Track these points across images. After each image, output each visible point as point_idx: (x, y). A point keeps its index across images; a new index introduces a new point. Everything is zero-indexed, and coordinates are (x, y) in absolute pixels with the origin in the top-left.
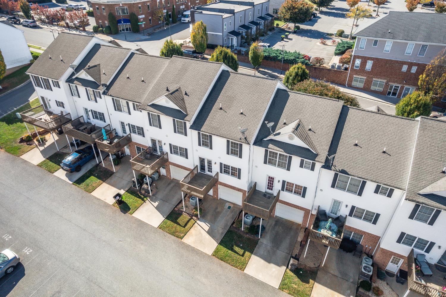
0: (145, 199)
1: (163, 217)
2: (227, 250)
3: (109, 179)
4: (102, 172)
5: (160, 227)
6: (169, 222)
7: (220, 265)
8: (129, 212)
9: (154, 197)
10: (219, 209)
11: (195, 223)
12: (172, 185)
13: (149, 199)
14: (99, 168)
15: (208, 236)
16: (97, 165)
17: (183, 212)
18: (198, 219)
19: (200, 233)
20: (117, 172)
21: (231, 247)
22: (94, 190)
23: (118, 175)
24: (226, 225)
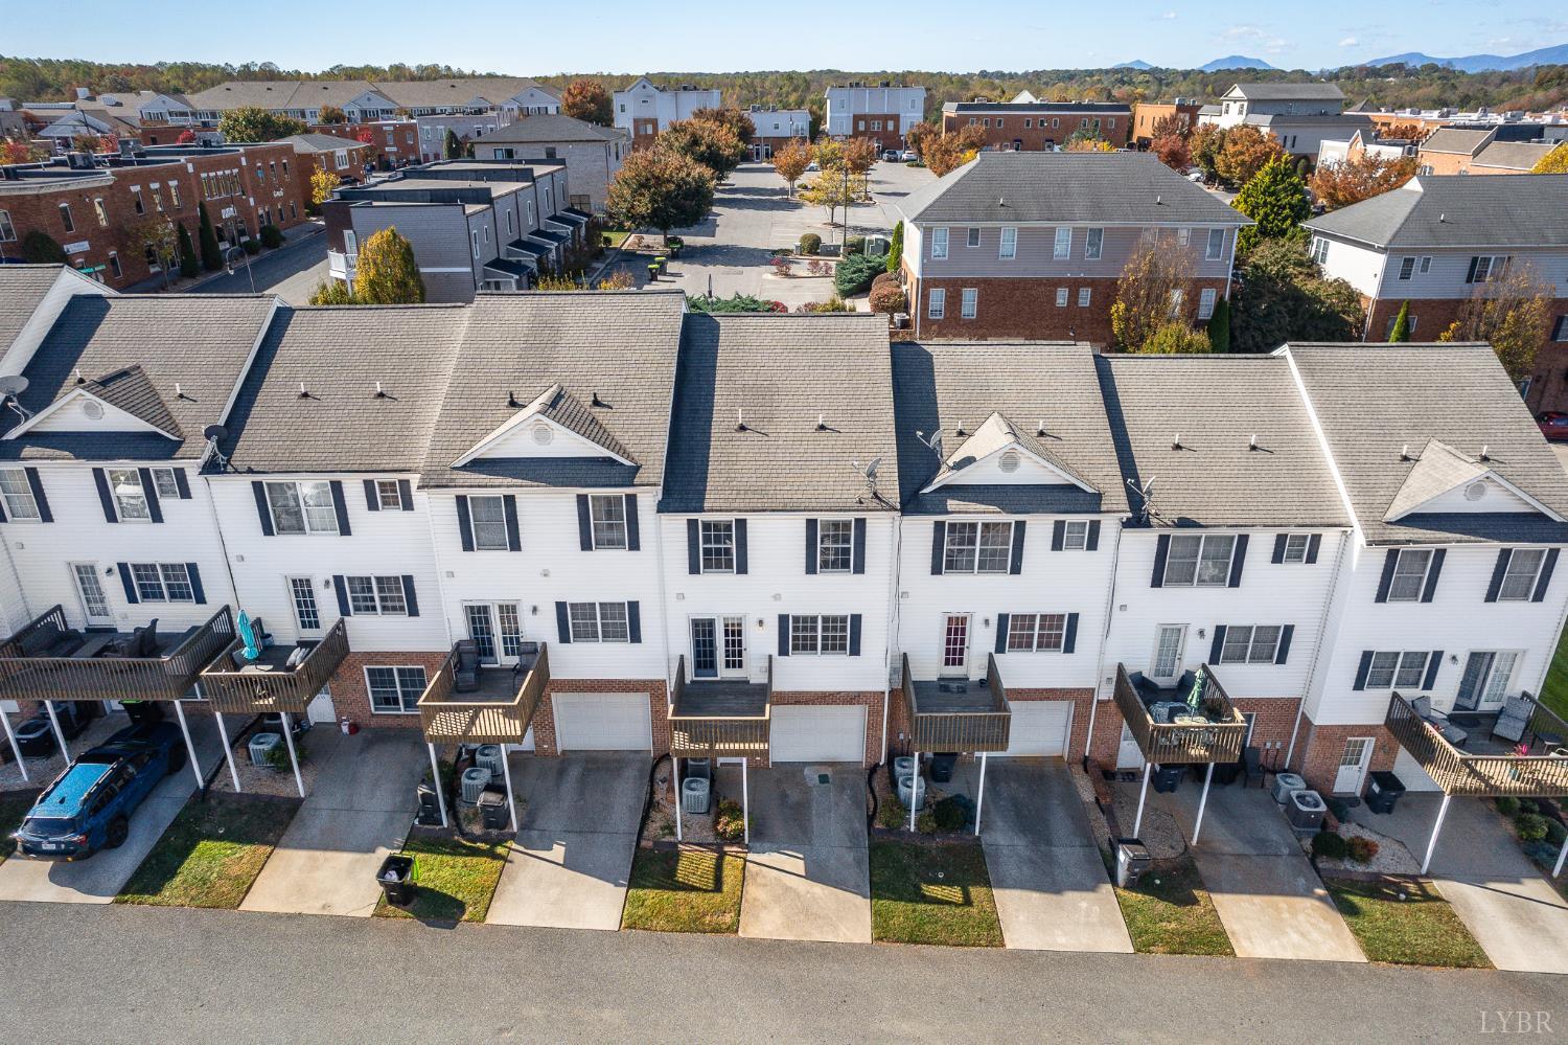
0: (500, 850)
1: (616, 886)
2: (910, 906)
3: (292, 829)
4: (240, 812)
5: (631, 924)
6: (650, 895)
7: (922, 958)
8: (465, 917)
9: (534, 834)
10: (794, 796)
11: (745, 865)
12: (574, 772)
13: (514, 846)
14: (220, 803)
15: (818, 889)
16: (202, 796)
17: (680, 846)
18: (749, 849)
19: (787, 889)
20: (311, 795)
21: (915, 893)
22: (247, 892)
23: (323, 803)
24: (853, 836)
